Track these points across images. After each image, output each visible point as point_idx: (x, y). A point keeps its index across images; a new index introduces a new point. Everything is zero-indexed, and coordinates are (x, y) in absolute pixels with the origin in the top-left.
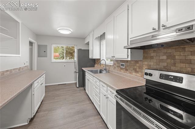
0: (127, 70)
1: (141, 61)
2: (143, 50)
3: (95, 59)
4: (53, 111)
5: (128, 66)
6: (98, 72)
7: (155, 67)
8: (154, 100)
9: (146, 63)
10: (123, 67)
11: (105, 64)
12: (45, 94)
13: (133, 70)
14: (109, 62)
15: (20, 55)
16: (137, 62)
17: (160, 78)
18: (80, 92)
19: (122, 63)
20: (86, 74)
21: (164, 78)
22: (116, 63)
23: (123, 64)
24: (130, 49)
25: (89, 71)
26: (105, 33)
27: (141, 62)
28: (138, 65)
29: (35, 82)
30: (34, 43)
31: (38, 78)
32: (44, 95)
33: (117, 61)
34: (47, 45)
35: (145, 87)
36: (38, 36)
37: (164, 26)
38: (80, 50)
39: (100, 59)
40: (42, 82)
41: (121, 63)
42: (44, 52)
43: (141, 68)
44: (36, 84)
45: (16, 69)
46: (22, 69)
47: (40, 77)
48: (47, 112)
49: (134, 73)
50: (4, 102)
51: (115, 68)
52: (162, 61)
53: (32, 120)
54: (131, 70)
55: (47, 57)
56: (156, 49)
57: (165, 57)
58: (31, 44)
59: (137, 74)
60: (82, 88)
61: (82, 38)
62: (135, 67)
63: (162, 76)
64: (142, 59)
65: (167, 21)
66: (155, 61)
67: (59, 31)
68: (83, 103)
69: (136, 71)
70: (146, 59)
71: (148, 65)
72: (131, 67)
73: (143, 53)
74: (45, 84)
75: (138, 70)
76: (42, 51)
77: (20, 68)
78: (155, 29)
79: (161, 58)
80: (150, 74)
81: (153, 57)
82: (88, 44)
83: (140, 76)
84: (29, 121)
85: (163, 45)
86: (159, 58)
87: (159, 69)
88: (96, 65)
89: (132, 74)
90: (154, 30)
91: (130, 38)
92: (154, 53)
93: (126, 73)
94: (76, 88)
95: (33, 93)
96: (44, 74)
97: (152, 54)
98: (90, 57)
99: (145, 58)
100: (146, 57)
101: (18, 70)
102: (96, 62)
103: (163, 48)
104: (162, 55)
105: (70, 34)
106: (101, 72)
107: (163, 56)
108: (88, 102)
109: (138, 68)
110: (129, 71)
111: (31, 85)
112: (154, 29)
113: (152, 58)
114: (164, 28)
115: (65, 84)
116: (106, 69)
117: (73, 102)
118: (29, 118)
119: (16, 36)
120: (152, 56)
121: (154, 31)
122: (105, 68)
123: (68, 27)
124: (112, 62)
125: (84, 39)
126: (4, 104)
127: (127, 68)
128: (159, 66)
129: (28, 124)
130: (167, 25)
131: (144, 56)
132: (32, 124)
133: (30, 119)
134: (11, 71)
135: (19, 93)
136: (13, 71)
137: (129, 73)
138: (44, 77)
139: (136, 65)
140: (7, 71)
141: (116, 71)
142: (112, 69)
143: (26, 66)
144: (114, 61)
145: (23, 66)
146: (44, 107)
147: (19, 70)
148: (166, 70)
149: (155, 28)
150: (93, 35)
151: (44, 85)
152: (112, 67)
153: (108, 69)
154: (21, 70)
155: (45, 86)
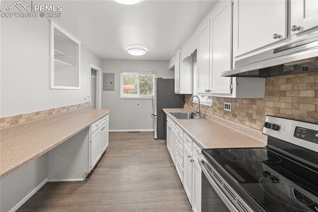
0: (235, 116)
1: (261, 99)
2: (264, 79)
3: (184, 95)
4: (116, 169)
5: (236, 108)
6: (188, 116)
7: (289, 113)
8: (281, 177)
9: (271, 104)
10: (228, 110)
11: (198, 103)
12: (109, 143)
13: (246, 116)
14: (205, 101)
15: (79, 88)
16: (253, 101)
17: (295, 135)
18: (158, 147)
19: (227, 103)
20: (168, 119)
21: (303, 136)
22: (217, 102)
23: (229, 104)
24: (235, 78)
25: (172, 113)
26: (196, 50)
27: (261, 102)
28: (254, 107)
29: (93, 125)
30: (98, 71)
31: (98, 120)
32: (107, 144)
33: (218, 99)
34: (114, 74)
35: (266, 151)
36: (103, 61)
37: (299, 29)
38: (159, 80)
39: (191, 95)
40: (103, 126)
41: (225, 103)
42: (111, 83)
43: (260, 113)
44: (93, 128)
45: (75, 106)
46: (82, 106)
47: (101, 118)
48: (108, 169)
49: (247, 123)
50: (50, 146)
51: (215, 111)
52: (304, 100)
53: (89, 176)
54: (243, 117)
55: (114, 90)
56: (291, 76)
57: (310, 93)
58: (94, 72)
59: (254, 125)
60: (163, 141)
61: (164, 61)
62: (251, 111)
63: (298, 132)
64: (262, 97)
65: (304, 18)
66: (289, 100)
67: (128, 52)
68: (159, 165)
69: (252, 120)
70: (271, 97)
71: (275, 108)
72: (242, 111)
73: (266, 84)
74: (109, 129)
75: (254, 116)
76: (109, 83)
77: (79, 104)
78: (279, 37)
79: (303, 94)
80: (274, 125)
81: (285, 92)
82: (173, 69)
83: (259, 128)
84: (85, 177)
85: (307, 68)
86: (298, 95)
87: (298, 118)
88: (186, 105)
89: (244, 125)
90: (276, 38)
91: (237, 57)
92: (287, 83)
93: (234, 121)
94: (154, 140)
95: (90, 140)
96: (107, 114)
97: (284, 87)
98: (176, 91)
99: (269, 94)
100: (272, 92)
101: (76, 107)
102: (186, 99)
103: (306, 74)
104: (305, 89)
105: (144, 54)
106: (192, 117)
107: (307, 90)
108: (169, 165)
109: (255, 113)
110: (239, 118)
111: (88, 128)
112: (276, 36)
113: (283, 94)
114: (297, 32)
115: (139, 132)
116: (199, 113)
117: (145, 161)
118: (85, 173)
119: (75, 63)
120: (283, 91)
121: (278, 39)
122: (198, 111)
123: (140, 45)
124: (211, 101)
125: (167, 61)
126: (49, 148)
127: (236, 112)
128: (297, 111)
129: (84, 180)
130: (304, 27)
131: (267, 91)
132: (89, 182)
133: (87, 174)
134: (68, 108)
135: (69, 137)
136: (71, 109)
137: (239, 122)
138: (108, 119)
139: (251, 108)
140: (64, 108)
141: (217, 117)
142: (209, 113)
143: (87, 103)
144: (213, 99)
145: (82, 102)
146: (106, 162)
147: (78, 108)
148: (314, 120)
149: (278, 35)
150: (180, 54)
151: (107, 130)
152: (210, 109)
153: (204, 112)
154: (81, 108)
155: (109, 132)
